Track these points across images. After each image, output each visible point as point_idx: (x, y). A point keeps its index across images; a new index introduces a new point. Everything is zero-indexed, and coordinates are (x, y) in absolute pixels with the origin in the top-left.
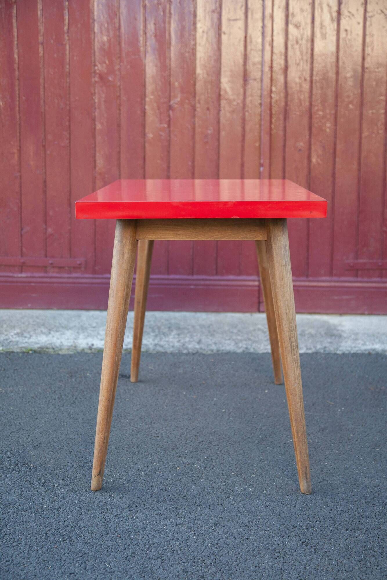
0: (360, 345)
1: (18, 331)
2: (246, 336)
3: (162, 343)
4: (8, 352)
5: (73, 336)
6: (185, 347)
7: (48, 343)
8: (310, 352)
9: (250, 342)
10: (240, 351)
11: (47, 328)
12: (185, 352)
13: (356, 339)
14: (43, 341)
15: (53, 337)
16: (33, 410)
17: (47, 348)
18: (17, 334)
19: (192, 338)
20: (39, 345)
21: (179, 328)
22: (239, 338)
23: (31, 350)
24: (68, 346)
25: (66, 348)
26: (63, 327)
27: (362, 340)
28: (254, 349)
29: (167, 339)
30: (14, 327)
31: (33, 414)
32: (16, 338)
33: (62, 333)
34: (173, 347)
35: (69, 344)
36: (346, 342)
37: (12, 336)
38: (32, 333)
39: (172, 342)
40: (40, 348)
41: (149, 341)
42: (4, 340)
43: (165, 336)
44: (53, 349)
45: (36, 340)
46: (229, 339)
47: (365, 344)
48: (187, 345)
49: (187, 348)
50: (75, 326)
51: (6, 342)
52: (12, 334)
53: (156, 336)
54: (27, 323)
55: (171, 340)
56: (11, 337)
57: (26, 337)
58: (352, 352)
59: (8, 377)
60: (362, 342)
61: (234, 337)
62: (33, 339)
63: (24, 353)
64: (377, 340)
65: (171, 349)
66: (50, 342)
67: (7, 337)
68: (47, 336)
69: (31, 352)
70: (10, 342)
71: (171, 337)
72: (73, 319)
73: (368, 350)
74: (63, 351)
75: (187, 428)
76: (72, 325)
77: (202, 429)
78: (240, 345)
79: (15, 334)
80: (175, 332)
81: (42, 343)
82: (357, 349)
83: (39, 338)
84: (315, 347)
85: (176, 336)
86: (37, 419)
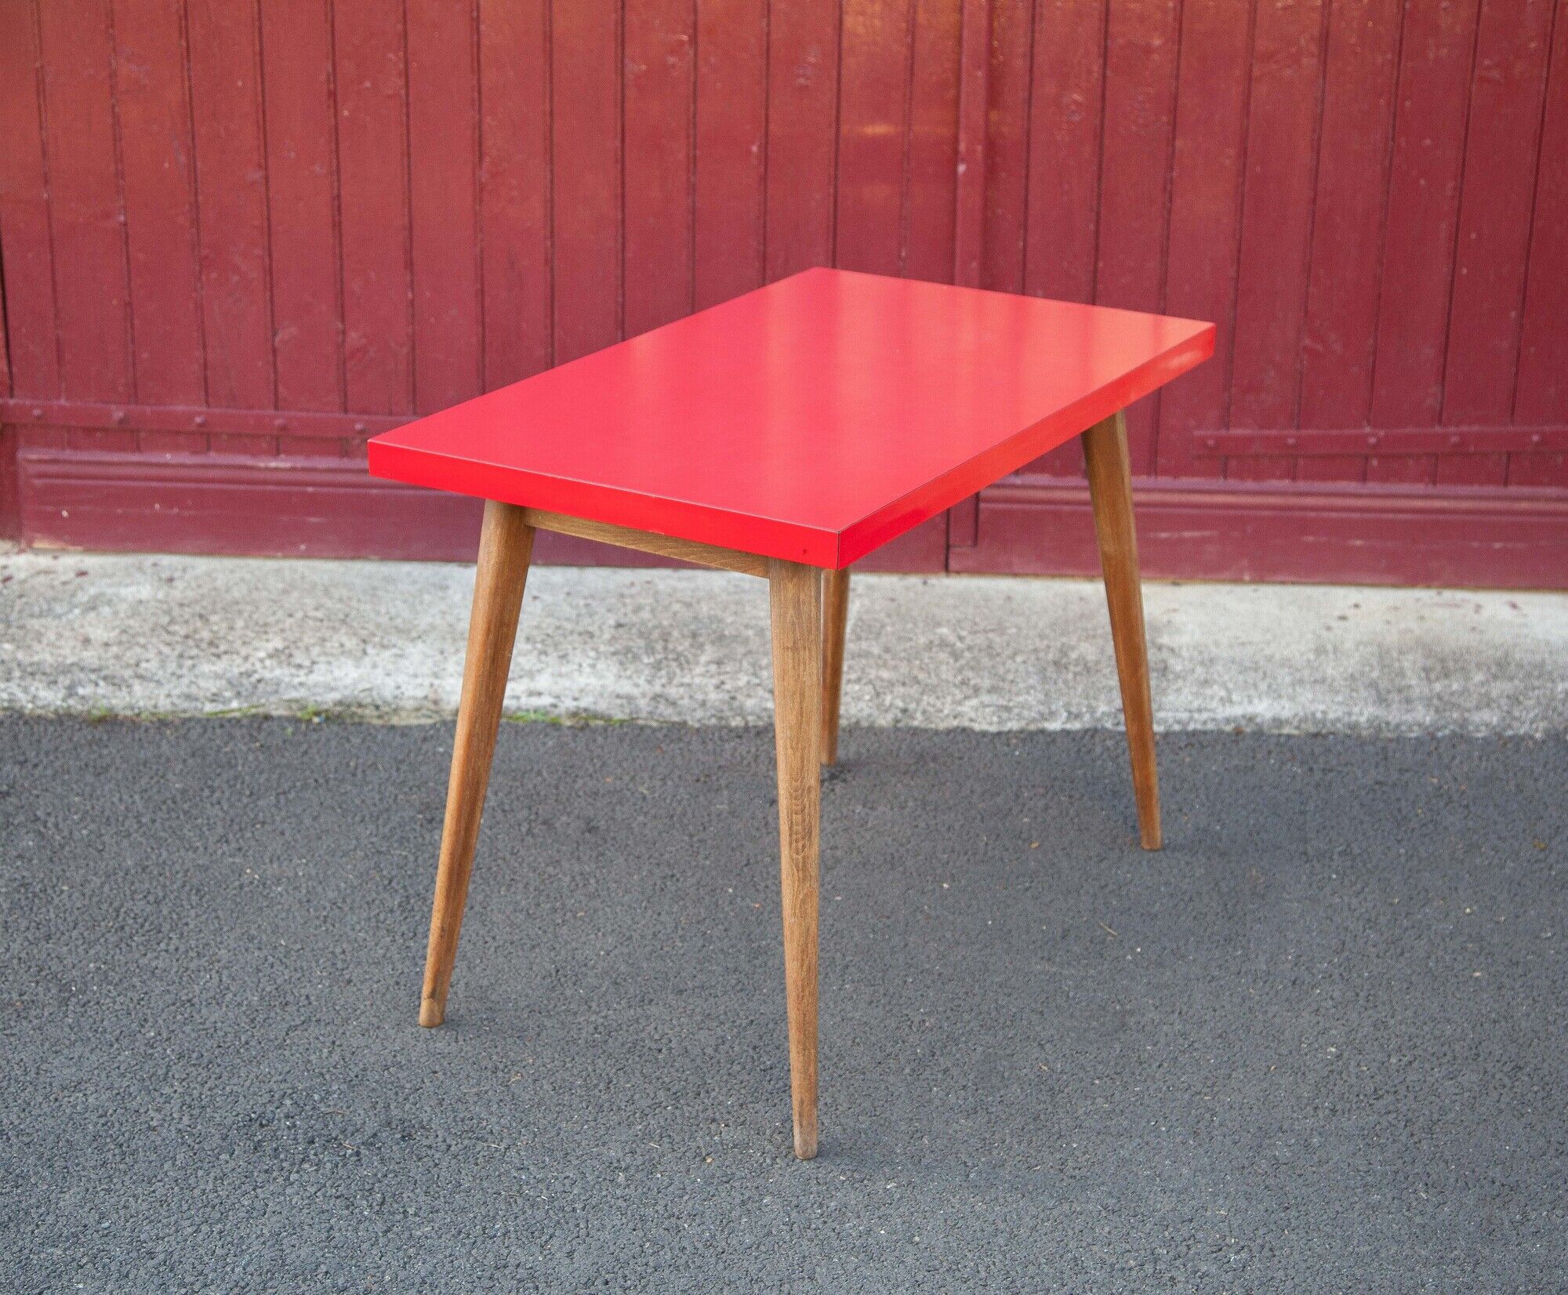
0: (1214, 704)
1: (277, 643)
2: (904, 668)
3: (673, 692)
4: (254, 716)
5: (430, 662)
6: (736, 704)
7: (361, 687)
8: (1076, 726)
9: (914, 691)
10: (884, 721)
11: (355, 634)
12: (736, 722)
13: (1206, 683)
14: (348, 681)
15: (375, 666)
16: (338, 950)
17: (360, 705)
18: (274, 655)
19: (755, 675)
20: (337, 696)
21: (720, 639)
22: (886, 674)
23: (317, 714)
24: (415, 698)
25: (410, 704)
26: (399, 631)
27: (1224, 685)
28: (924, 712)
29: (687, 680)
30: (264, 629)
31: (340, 965)
32: (272, 670)
33: (395, 651)
34: (703, 704)
35: (420, 693)
36: (1178, 690)
37: (262, 660)
38: (316, 651)
39: (700, 687)
40: (340, 703)
41: (637, 685)
42: (241, 674)
43: (680, 665)
44: (377, 707)
45: (329, 678)
46: (859, 680)
47: (1227, 701)
48: (740, 697)
49: (741, 712)
50: (433, 627)
51: (245, 681)
52: (262, 654)
53: (657, 666)
54: (299, 615)
55: (697, 680)
56: (258, 665)
57: (300, 666)
58: (1191, 727)
59: (263, 823)
60: (1223, 693)
61: (873, 673)
62: (319, 676)
63: (296, 721)
64: (1263, 686)
65: (699, 714)
66: (368, 686)
67: (247, 666)
68: (358, 661)
69: (316, 720)
70: (259, 681)
71: (699, 670)
72: (427, 598)
73: (1235, 720)
74: (403, 714)
75: (734, 1022)
76: (424, 621)
77: (771, 1026)
78: (888, 699)
79: (270, 656)
80: (709, 653)
81: (346, 687)
82: (1205, 716)
83: (337, 673)
84: (1092, 710)
85: (713, 668)
86: (349, 981)
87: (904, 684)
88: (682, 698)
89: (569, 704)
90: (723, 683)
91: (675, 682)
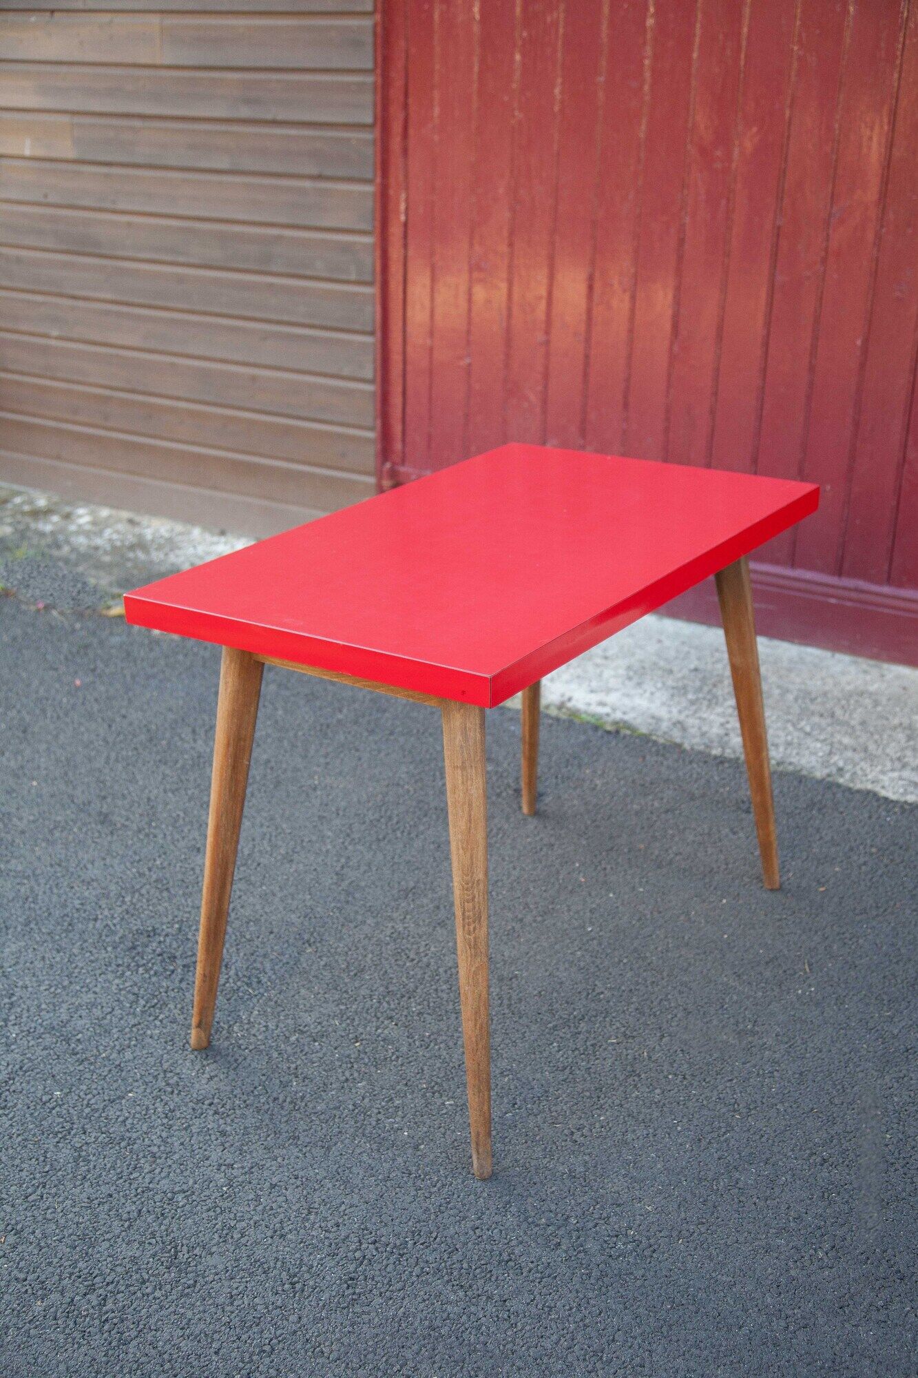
2: (863, 739)
3: (690, 721)
9: (857, 756)
10: (819, 774)
22: (846, 740)
28: (853, 774)
29: (706, 715)
34: (703, 735)
39: (710, 723)
41: (670, 712)
43: (709, 706)
46: (824, 740)
87: (854, 750)
88: (693, 727)
89: (618, 715)
90: (728, 722)
91: (698, 715)
